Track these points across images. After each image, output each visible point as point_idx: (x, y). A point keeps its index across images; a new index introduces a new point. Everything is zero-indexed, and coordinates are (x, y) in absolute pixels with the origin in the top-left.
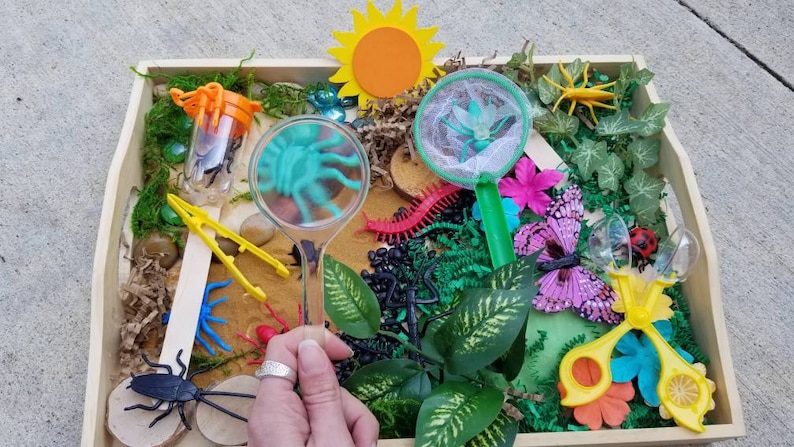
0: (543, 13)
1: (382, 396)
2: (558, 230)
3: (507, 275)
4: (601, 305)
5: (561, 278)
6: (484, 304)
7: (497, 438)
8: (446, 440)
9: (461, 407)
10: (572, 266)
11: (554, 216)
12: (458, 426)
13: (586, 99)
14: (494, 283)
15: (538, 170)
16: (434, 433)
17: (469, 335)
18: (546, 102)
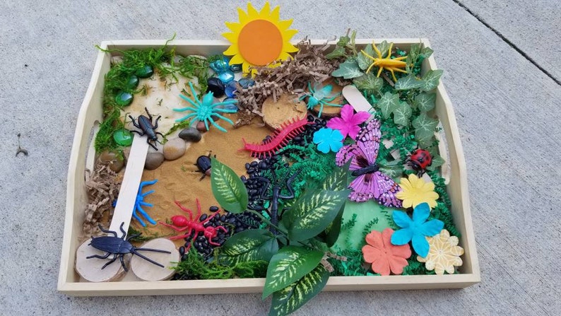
0: (367, 11)
1: (248, 252)
2: (364, 149)
3: (333, 180)
4: (392, 196)
5: (367, 180)
6: (315, 198)
7: (317, 280)
8: (285, 280)
9: (297, 260)
10: (373, 172)
11: (361, 140)
12: (293, 271)
13: (390, 66)
14: (325, 185)
15: (355, 112)
16: (278, 275)
17: (304, 217)
18: (363, 68)
